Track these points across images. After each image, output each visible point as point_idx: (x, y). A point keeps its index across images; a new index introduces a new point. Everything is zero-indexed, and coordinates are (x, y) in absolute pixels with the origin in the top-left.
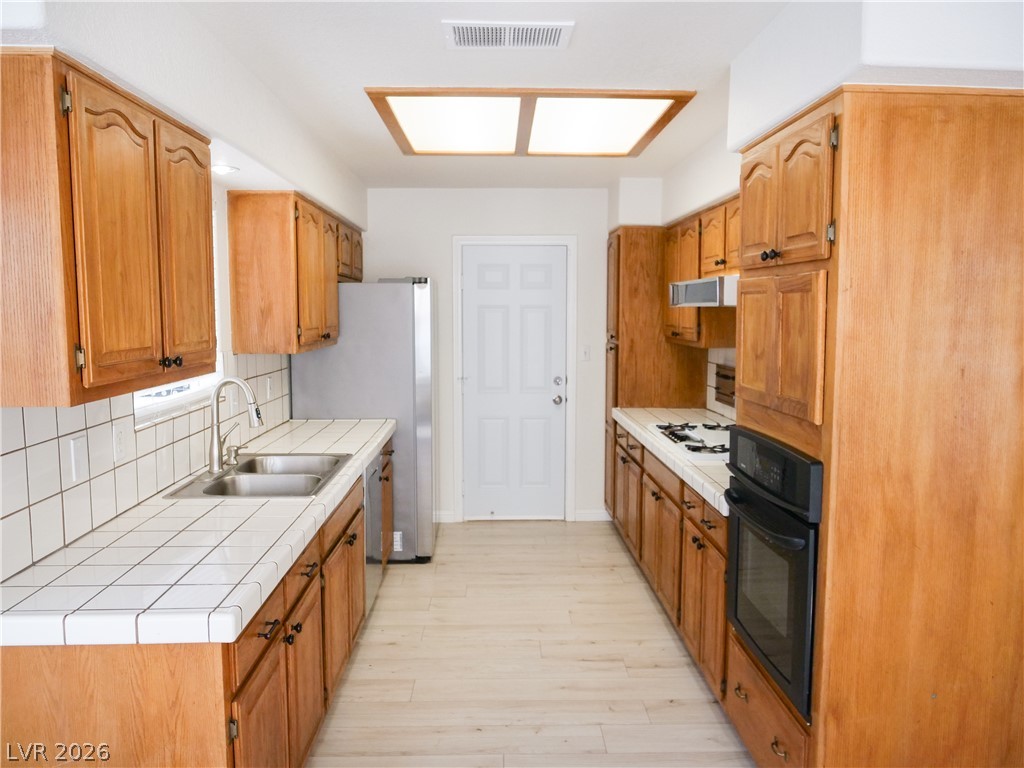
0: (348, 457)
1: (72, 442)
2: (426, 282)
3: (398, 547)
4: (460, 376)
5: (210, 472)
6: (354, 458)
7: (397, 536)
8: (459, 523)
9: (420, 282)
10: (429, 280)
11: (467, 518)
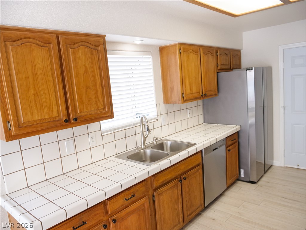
0: (195, 144)
1: (65, 142)
2: (252, 69)
3: (242, 175)
4: (283, 106)
5: (141, 147)
6: (197, 145)
7: (242, 171)
8: (281, 167)
9: (250, 70)
10: (253, 68)
11: (286, 166)
